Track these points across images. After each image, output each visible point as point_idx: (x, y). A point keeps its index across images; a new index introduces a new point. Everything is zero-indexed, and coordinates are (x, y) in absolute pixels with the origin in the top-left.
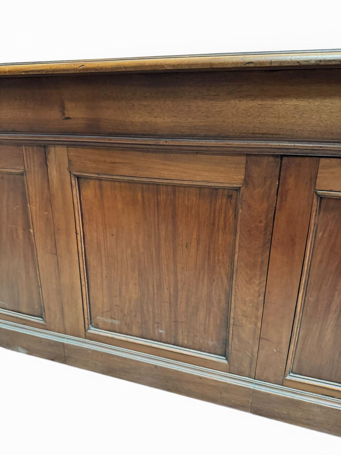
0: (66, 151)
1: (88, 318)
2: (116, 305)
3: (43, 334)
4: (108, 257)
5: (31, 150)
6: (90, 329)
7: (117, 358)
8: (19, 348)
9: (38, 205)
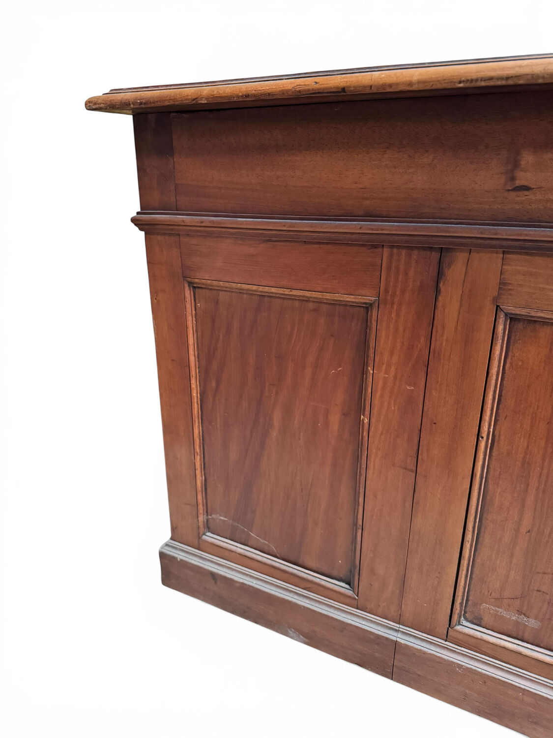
0: (500, 261)
1: (461, 604)
2: (538, 591)
3: (349, 617)
4: (544, 491)
5: (403, 257)
6: (459, 624)
7: (523, 694)
8: (291, 630)
9: (393, 369)
